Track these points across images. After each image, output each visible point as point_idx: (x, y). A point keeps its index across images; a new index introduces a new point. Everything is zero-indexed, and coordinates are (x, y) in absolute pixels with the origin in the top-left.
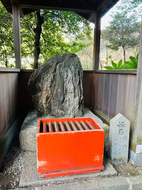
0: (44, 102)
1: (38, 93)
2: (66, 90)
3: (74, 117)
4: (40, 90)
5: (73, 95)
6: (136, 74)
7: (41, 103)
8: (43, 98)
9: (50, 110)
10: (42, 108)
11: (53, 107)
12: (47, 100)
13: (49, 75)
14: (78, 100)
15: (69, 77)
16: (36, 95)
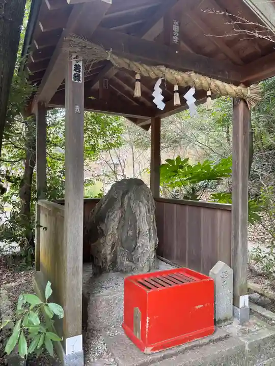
0: (108, 252)
1: (100, 238)
2: (139, 231)
3: (150, 270)
4: (103, 234)
5: (147, 238)
6: (231, 211)
7: (105, 254)
8: (107, 246)
9: (114, 262)
10: (104, 261)
11: (119, 258)
12: (112, 248)
13: (116, 212)
14: (154, 245)
15: (142, 214)
16: (97, 242)
